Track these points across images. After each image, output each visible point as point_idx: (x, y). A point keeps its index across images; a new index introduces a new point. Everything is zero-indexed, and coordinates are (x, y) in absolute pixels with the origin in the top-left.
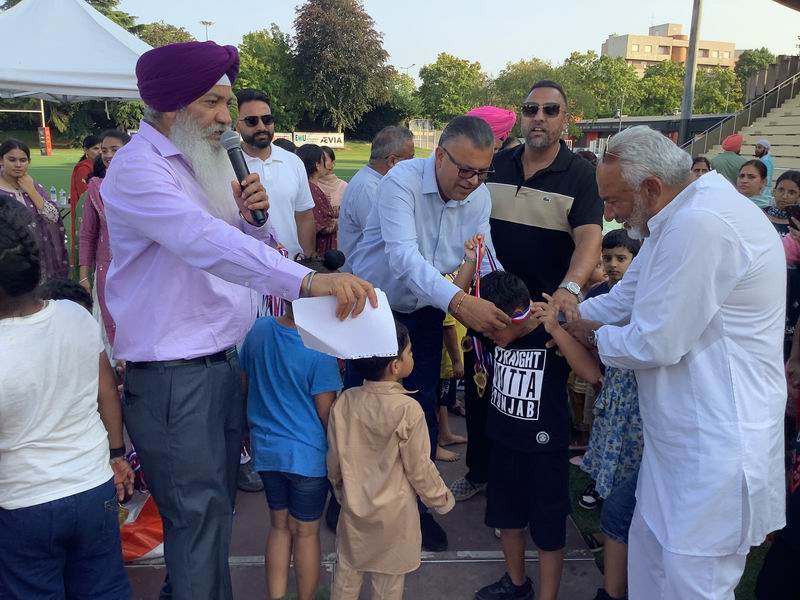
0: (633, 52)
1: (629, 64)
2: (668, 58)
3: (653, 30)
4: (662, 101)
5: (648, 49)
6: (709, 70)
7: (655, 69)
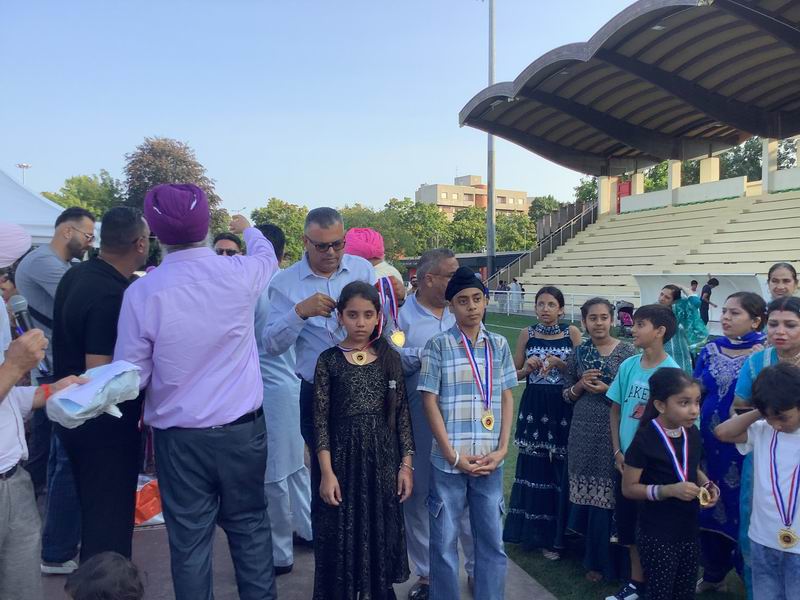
0: (443, 198)
1: (441, 210)
2: (473, 204)
3: (458, 181)
4: (471, 241)
5: (455, 196)
6: (507, 214)
7: (462, 214)
